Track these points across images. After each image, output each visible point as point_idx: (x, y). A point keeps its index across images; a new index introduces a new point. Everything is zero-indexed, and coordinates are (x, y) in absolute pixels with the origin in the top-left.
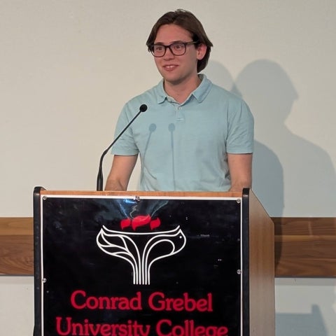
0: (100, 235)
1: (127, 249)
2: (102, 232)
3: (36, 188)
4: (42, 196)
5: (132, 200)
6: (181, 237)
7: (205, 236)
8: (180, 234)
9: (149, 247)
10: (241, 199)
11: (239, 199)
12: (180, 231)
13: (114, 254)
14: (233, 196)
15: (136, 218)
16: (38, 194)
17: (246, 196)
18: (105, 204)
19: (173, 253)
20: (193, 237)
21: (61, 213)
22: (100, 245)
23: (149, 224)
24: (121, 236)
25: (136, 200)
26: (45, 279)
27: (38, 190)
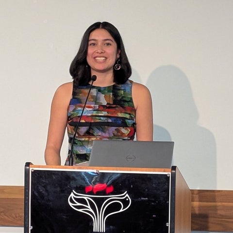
0: (71, 197)
1: (89, 207)
2: (72, 195)
3: (26, 163)
4: (31, 169)
5: (94, 173)
6: (127, 199)
7: (144, 199)
8: (127, 197)
9: (105, 206)
10: (170, 173)
11: (168, 173)
12: (127, 195)
13: (80, 210)
14: (164, 172)
15: (96, 185)
16: (28, 168)
17: (174, 171)
18: (74, 175)
19: (121, 210)
20: (136, 200)
21: (44, 181)
22: (71, 204)
23: (105, 190)
24: (85, 198)
25: (97, 173)
26: (32, 227)
27: (28, 164)
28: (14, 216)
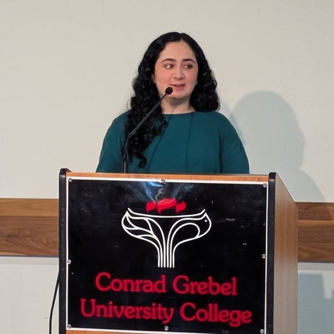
0: (126, 218)
1: (152, 232)
2: (127, 215)
3: (62, 170)
4: (68, 178)
5: (158, 183)
6: (206, 221)
7: (230, 220)
8: (206, 218)
9: (174, 230)
10: (267, 183)
11: (265, 183)
12: (206, 215)
13: (139, 237)
14: (259, 180)
15: (162, 201)
16: (64, 176)
17: (273, 180)
18: (130, 187)
19: (197, 237)
20: (219, 221)
21: (86, 195)
22: (125, 228)
23: (174, 208)
24: (146, 219)
25: (162, 184)
26: (70, 261)
27: (64, 171)
28: (45, 242)
